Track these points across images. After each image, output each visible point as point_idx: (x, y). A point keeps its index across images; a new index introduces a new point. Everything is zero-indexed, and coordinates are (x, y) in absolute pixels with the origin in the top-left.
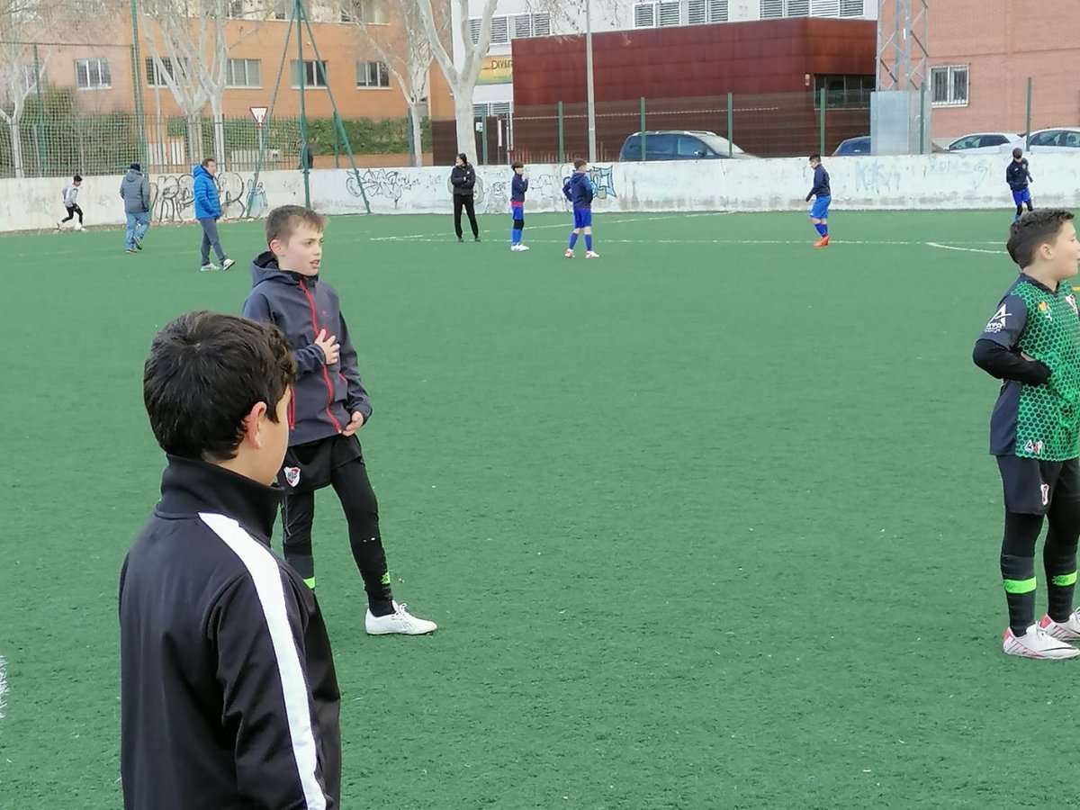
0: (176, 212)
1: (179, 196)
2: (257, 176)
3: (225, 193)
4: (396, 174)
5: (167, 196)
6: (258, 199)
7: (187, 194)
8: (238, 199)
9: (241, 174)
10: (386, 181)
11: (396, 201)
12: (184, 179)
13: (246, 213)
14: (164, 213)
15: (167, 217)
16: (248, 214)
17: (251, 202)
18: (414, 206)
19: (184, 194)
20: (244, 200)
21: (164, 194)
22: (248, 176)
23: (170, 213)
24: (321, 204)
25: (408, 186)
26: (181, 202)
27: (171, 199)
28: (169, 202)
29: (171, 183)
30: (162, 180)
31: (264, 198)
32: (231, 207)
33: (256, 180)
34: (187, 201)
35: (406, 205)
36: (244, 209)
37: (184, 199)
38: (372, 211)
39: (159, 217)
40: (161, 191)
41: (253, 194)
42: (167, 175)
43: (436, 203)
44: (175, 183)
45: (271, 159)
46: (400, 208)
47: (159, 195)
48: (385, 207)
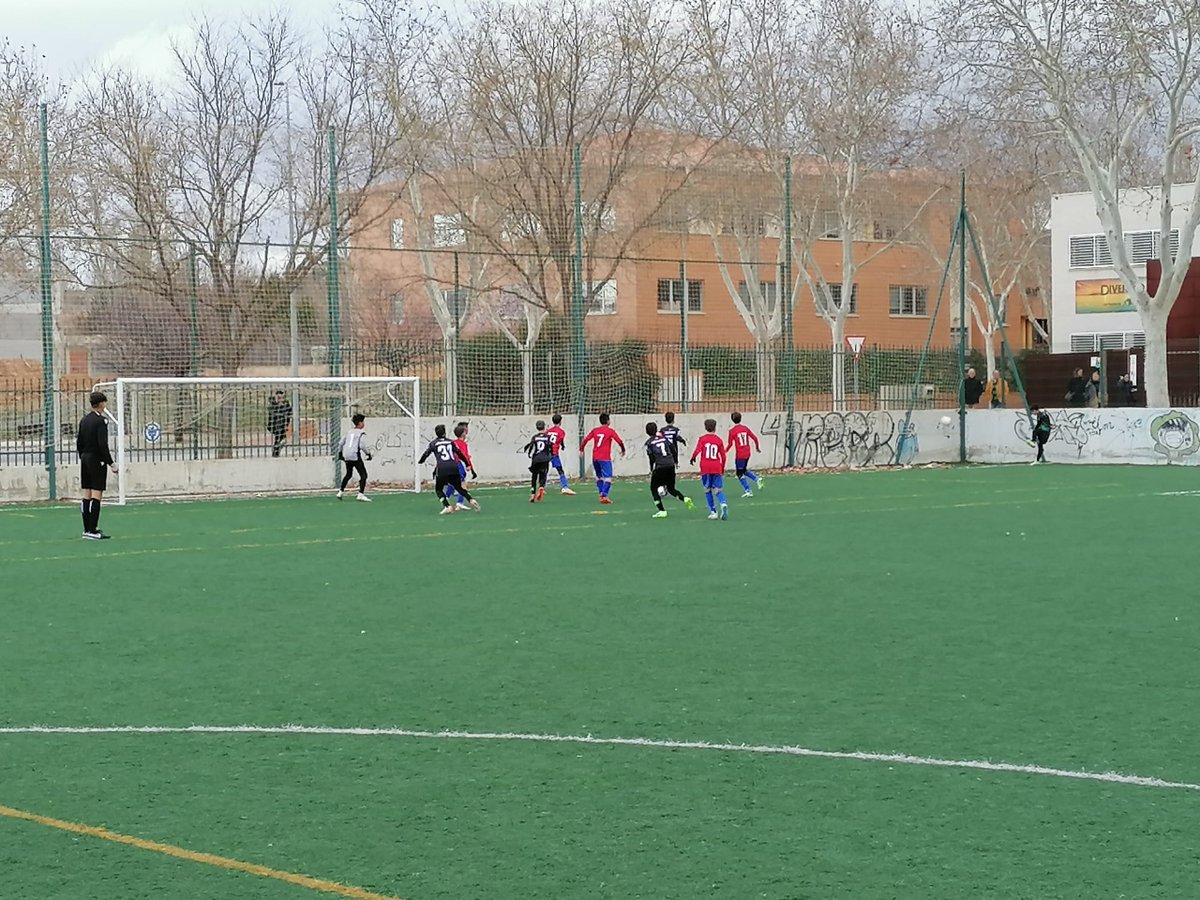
0: (819, 456)
1: (824, 437)
2: (908, 414)
3: (873, 434)
4: (1082, 415)
5: (810, 437)
6: (908, 442)
7: (833, 435)
8: (886, 442)
9: (891, 412)
10: (1069, 424)
11: (1080, 448)
12: (830, 417)
13: (894, 459)
14: (807, 456)
15: (809, 462)
16: (897, 460)
17: (900, 446)
18: (1103, 455)
19: (829, 435)
20: (893, 443)
21: (808, 434)
22: (899, 415)
23: (813, 457)
24: (981, 450)
25: (1097, 430)
26: (825, 444)
27: (815, 441)
28: (813, 444)
29: (816, 422)
30: (807, 418)
31: (916, 441)
32: (879, 452)
33: (907, 421)
34: (831, 444)
35: (1093, 453)
36: (893, 454)
37: (829, 441)
38: (1047, 459)
39: (801, 462)
40: (805, 432)
41: (903, 437)
42: (813, 413)
43: (1134, 452)
44: (820, 422)
45: (925, 395)
46: (1084, 457)
47: (803, 436)
48: (1064, 455)
